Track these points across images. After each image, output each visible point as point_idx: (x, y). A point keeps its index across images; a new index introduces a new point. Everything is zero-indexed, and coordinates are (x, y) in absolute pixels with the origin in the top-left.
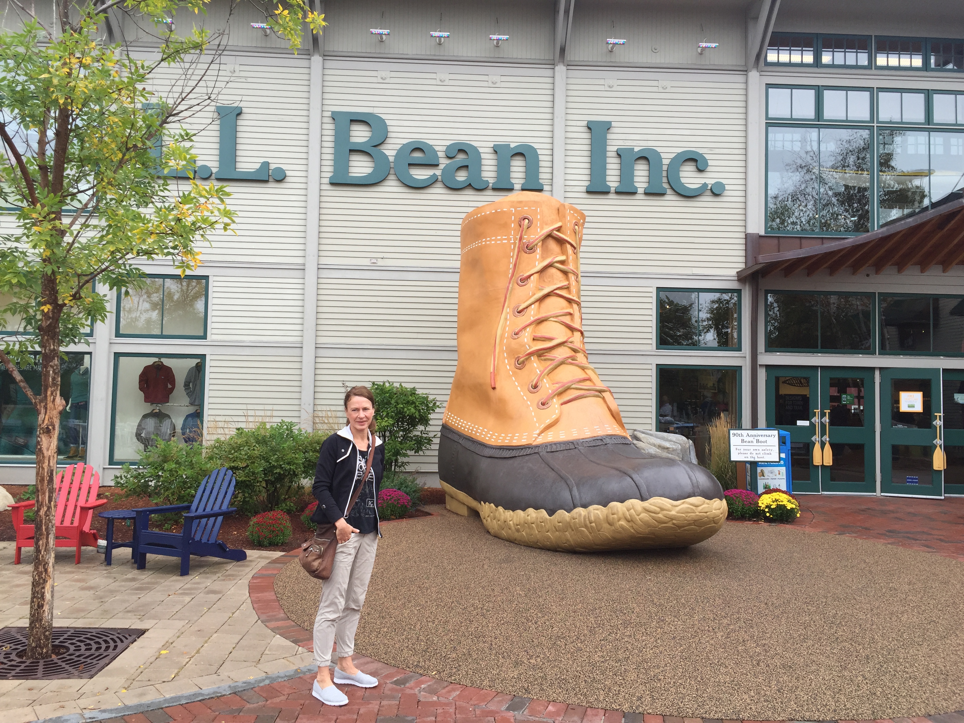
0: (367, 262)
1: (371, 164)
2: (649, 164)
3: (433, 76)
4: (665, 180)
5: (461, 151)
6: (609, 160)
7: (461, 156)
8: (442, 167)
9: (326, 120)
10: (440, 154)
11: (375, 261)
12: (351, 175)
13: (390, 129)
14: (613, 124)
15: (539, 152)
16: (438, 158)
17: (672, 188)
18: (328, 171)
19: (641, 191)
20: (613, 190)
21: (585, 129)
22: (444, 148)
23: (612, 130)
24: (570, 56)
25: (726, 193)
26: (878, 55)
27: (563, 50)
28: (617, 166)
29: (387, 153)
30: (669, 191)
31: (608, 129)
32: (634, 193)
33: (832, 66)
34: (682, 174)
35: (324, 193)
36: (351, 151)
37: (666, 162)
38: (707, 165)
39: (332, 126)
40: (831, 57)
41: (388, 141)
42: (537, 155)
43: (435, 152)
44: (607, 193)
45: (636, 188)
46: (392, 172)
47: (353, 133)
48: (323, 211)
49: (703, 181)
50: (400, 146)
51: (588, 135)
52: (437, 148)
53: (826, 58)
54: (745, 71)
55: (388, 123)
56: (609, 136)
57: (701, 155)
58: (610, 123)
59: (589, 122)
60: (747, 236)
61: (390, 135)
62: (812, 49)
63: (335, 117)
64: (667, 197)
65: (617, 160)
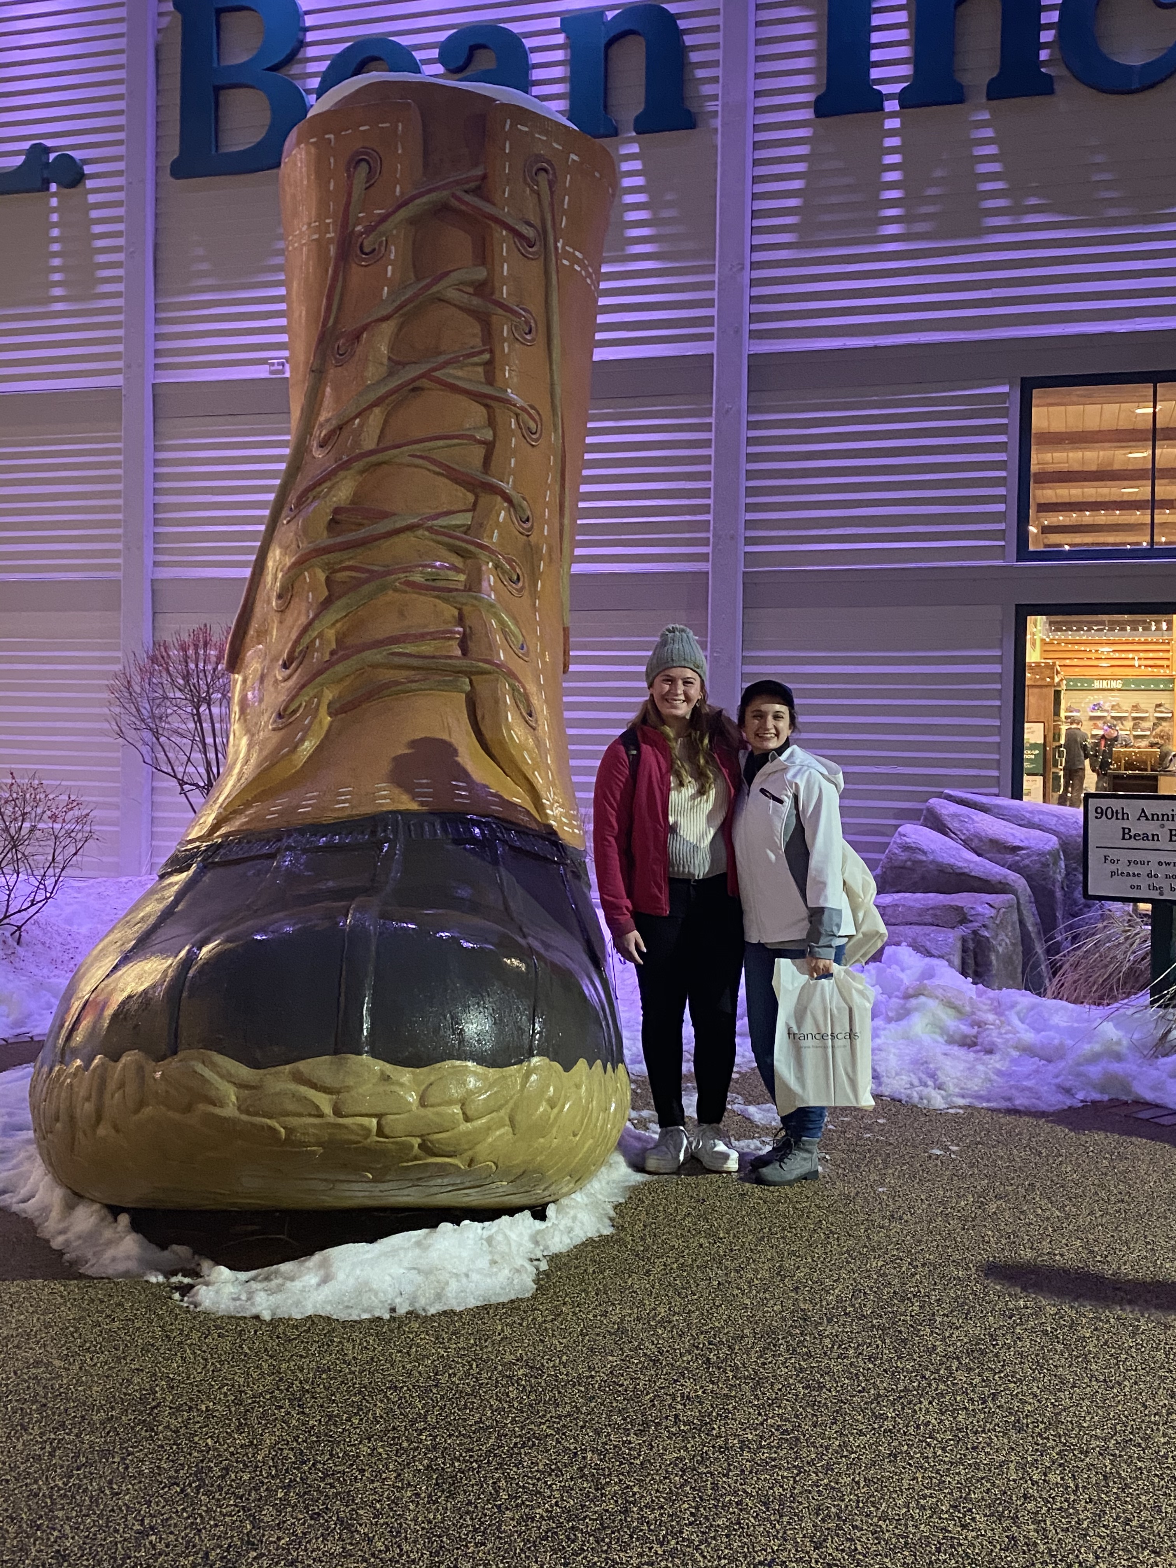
0: (262, 371)
4: (1047, 53)
5: (478, 48)
6: (878, 19)
7: (481, 66)
9: (164, 22)
11: (279, 368)
12: (224, 150)
13: (308, 21)
15: (683, 24)
17: (1079, 75)
19: (977, 89)
20: (891, 104)
22: (436, 53)
28: (904, 33)
29: (302, 84)
30: (1063, 77)
34: (1102, 27)
36: (221, 87)
41: (304, 52)
42: (679, 33)
43: (415, 65)
45: (963, 87)
49: (1169, 41)
50: (328, 62)
52: (420, 54)
61: (307, 37)
64: (1056, 96)
65: (902, 16)
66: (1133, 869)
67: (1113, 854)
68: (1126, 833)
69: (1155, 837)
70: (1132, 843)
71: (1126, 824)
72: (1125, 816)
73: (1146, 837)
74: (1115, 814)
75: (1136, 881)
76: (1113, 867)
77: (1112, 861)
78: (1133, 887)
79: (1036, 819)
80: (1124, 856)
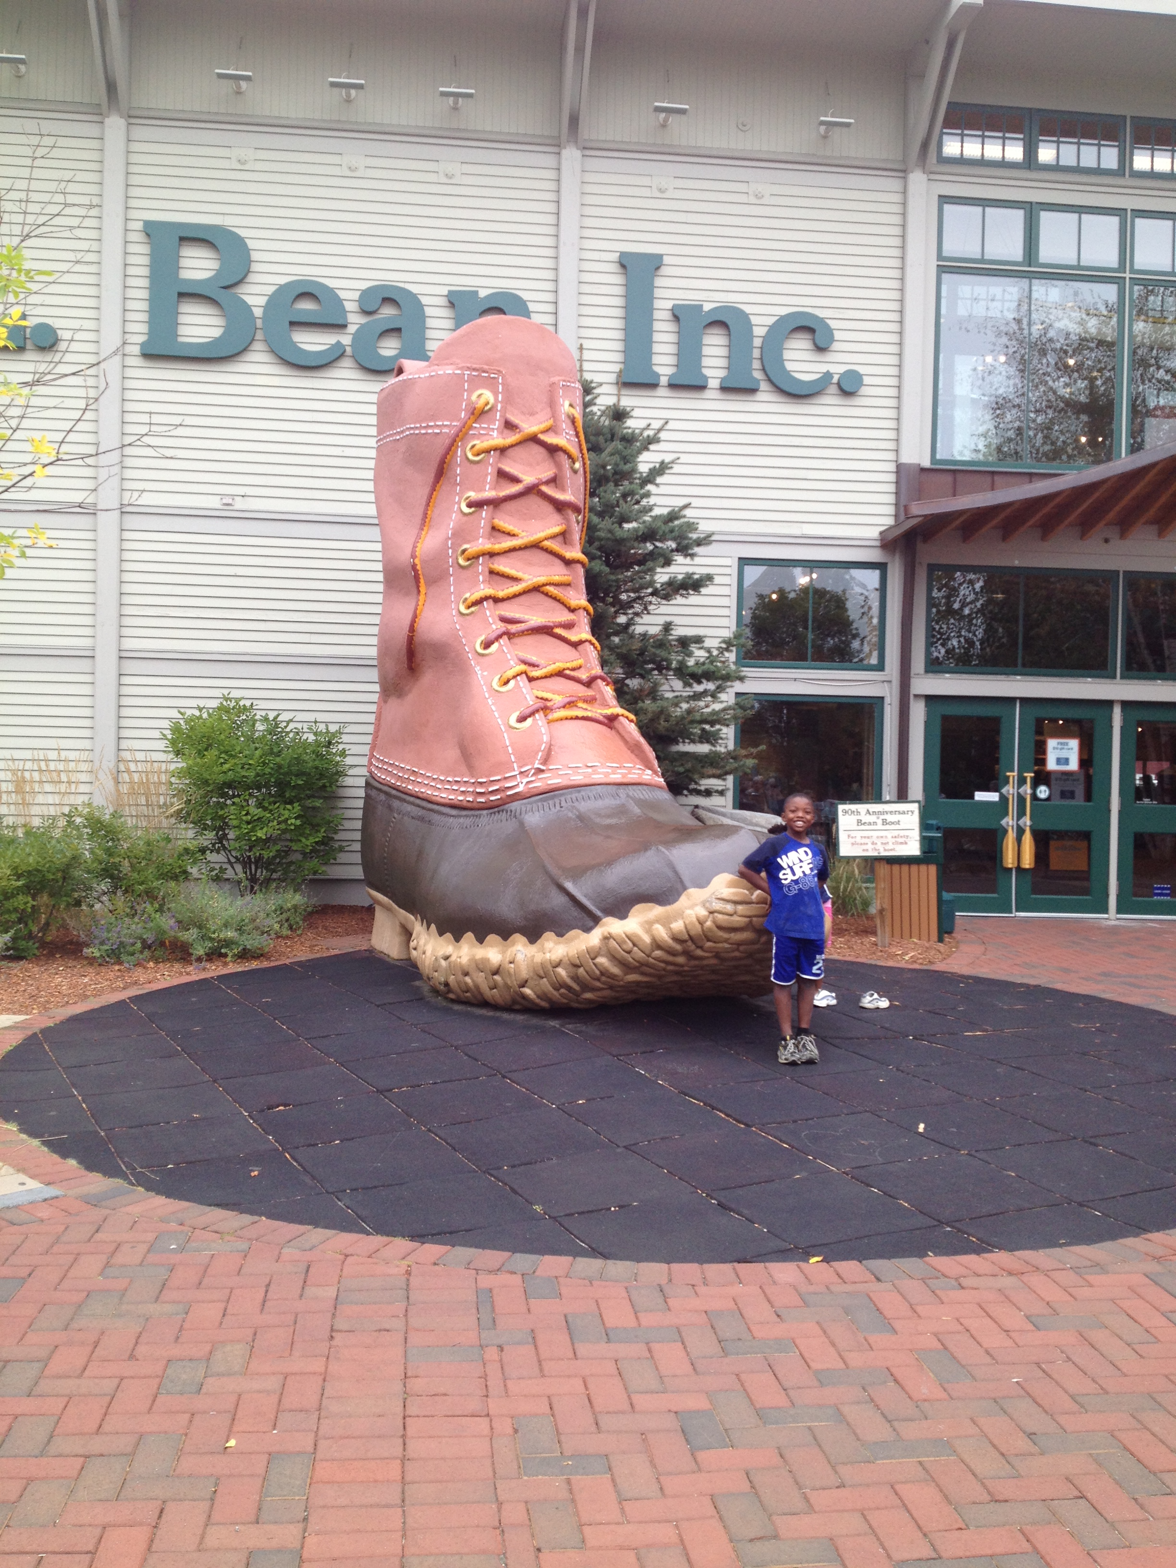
0: (214, 502)
1: (219, 321)
2: (729, 335)
3: (336, 159)
4: (756, 364)
5: (387, 300)
6: (657, 326)
7: (388, 311)
8: (352, 329)
9: (133, 237)
10: (350, 306)
11: (230, 501)
12: (181, 339)
13: (254, 256)
14: (666, 260)
15: (532, 307)
16: (344, 312)
17: (770, 380)
18: (139, 332)
19: (714, 383)
20: (664, 381)
21: (615, 268)
22: (356, 295)
23: (664, 270)
24: (586, 131)
25: (864, 390)
26: (1136, 151)
27: (574, 121)
28: (673, 338)
29: (250, 300)
30: (764, 386)
31: (658, 268)
32: (702, 388)
33: (1055, 167)
34: (787, 355)
35: (129, 373)
36: (181, 295)
37: (759, 332)
38: (831, 339)
39: (145, 249)
40: (1055, 152)
41: (252, 278)
42: (528, 312)
43: (339, 302)
44: (654, 386)
45: (706, 378)
46: (259, 335)
47: (184, 263)
48: (129, 406)
49: (824, 368)
50: (274, 288)
51: (619, 279)
52: (342, 295)
53: (1046, 154)
54: (903, 172)
55: (251, 244)
56: (658, 282)
57: (822, 321)
58: (660, 256)
59: (623, 254)
60: (900, 469)
61: (255, 267)
62: (1021, 136)
63: (151, 230)
64: (760, 396)
65: (671, 327)
66: (864, 841)
67: (853, 834)
68: (859, 822)
69: (875, 823)
70: (863, 827)
71: (859, 817)
72: (858, 813)
73: (870, 824)
74: (853, 812)
75: (865, 847)
76: (853, 840)
77: (855, 837)
78: (864, 850)
80: (859, 834)
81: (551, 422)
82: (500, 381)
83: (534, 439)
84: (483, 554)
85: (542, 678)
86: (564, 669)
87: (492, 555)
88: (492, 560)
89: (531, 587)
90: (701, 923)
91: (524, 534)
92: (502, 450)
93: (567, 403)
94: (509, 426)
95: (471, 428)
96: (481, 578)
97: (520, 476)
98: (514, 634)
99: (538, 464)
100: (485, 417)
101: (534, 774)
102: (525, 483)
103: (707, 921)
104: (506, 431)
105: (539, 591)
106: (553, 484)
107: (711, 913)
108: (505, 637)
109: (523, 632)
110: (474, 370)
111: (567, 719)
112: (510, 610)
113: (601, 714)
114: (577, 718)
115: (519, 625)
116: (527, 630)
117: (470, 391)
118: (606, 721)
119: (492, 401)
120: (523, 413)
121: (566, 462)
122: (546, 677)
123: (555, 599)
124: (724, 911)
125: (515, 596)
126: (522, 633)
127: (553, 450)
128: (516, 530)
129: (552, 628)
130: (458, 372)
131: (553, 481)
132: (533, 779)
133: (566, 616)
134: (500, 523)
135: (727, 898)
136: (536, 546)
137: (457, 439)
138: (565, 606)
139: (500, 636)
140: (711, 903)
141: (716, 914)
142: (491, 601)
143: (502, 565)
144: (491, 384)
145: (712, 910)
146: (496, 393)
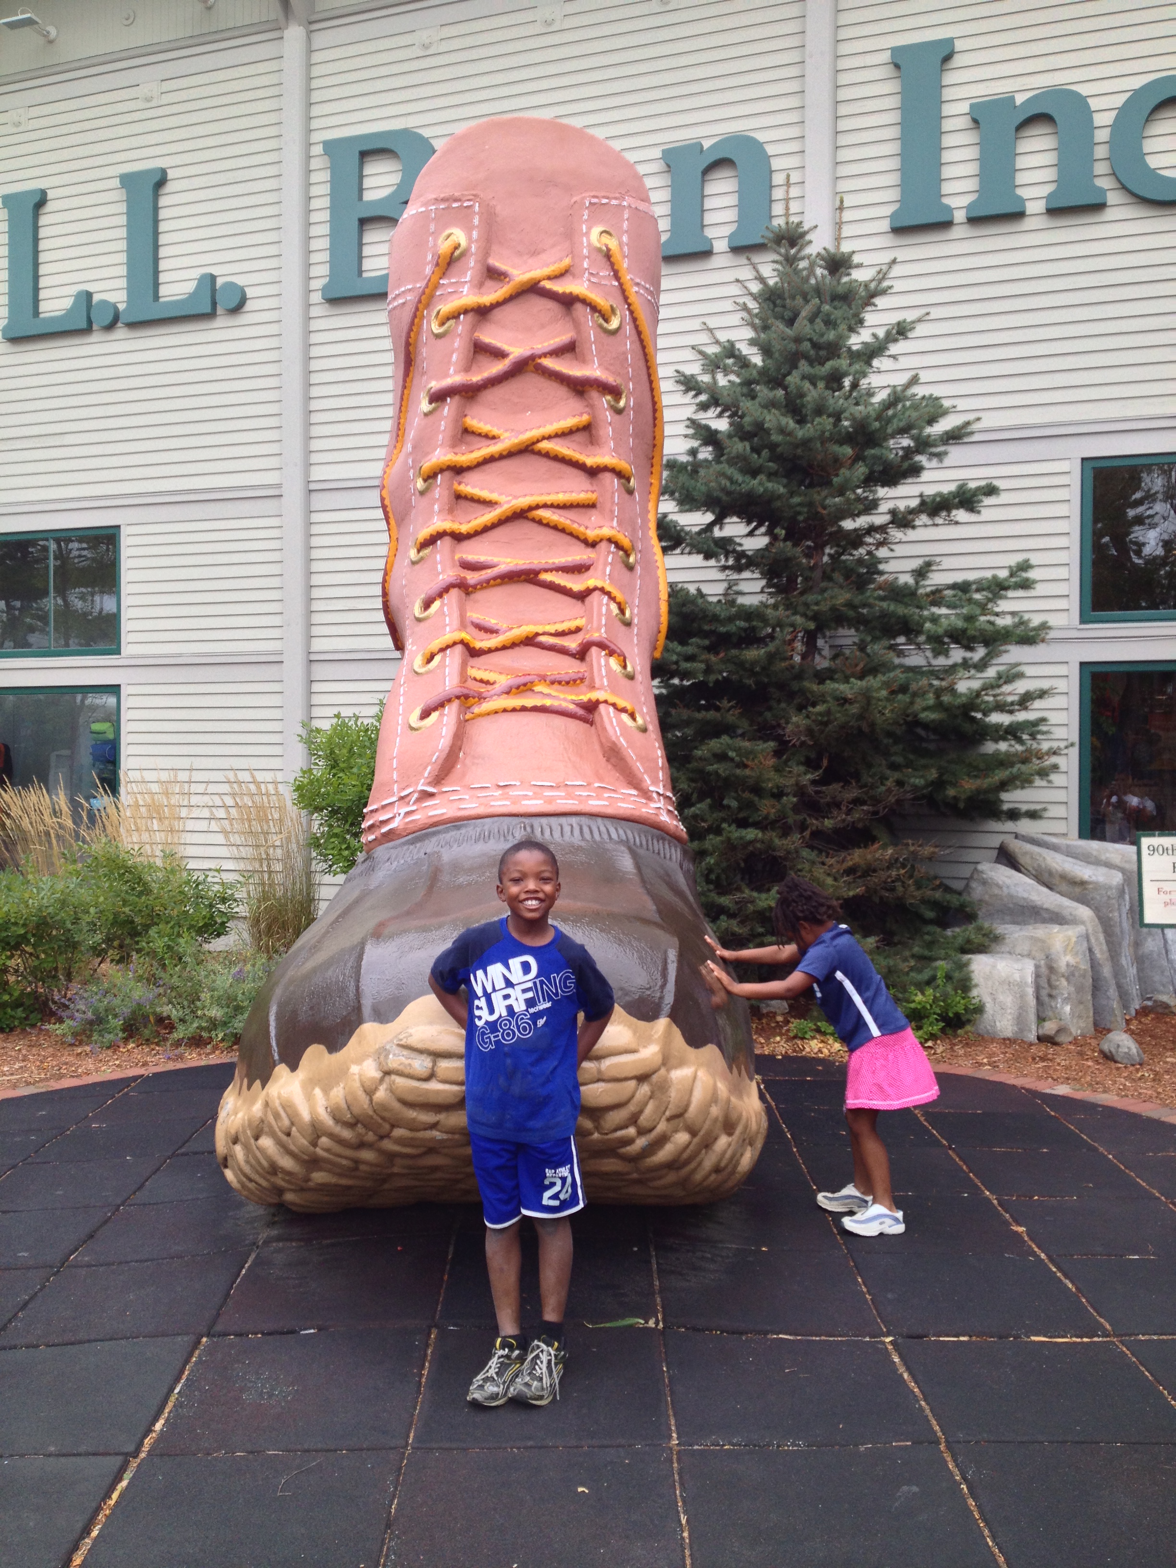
2: (1058, 133)
3: (530, 16)
4: (1102, 168)
6: (948, 140)
9: (315, 163)
12: (366, 275)
14: (961, 45)
15: (770, 150)
17: (1124, 187)
18: (321, 276)
19: (1035, 207)
20: (960, 216)
21: (889, 71)
23: (957, 61)
30: (1115, 198)
31: (947, 59)
32: (1018, 215)
34: (1150, 146)
35: (314, 325)
36: (365, 221)
37: (1104, 119)
39: (326, 176)
42: (766, 159)
44: (946, 225)
45: (1022, 201)
47: (367, 182)
51: (893, 86)
55: (434, 144)
56: (949, 78)
58: (950, 42)
59: (897, 51)
63: (333, 151)
64: (1108, 214)
65: (971, 137)
67: (1166, 886)
74: (1165, 850)
76: (1167, 898)
77: (1165, 893)
79: (1103, 858)
81: (567, 261)
82: (477, 208)
83: (533, 289)
84: (442, 471)
85: (497, 649)
86: (537, 634)
87: (458, 470)
88: (459, 478)
89: (509, 514)
90: (370, 1093)
91: (507, 434)
92: (482, 312)
93: (596, 231)
94: (494, 275)
95: (437, 286)
96: (436, 507)
97: (506, 347)
98: (475, 587)
99: (542, 326)
100: (455, 268)
101: (418, 800)
102: (511, 357)
103: (376, 1089)
104: (489, 284)
105: (527, 518)
106: (568, 356)
107: (387, 1073)
108: (454, 593)
109: (488, 582)
110: (443, 200)
111: (505, 710)
112: (474, 552)
113: (573, 702)
114: (524, 709)
115: (484, 572)
116: (495, 579)
117: (436, 234)
118: (581, 712)
119: (464, 243)
120: (519, 254)
121: (589, 321)
122: (504, 648)
123: (555, 528)
124: (407, 1071)
125: (486, 529)
126: (487, 584)
127: (568, 302)
128: (495, 431)
129: (537, 573)
130: (423, 209)
131: (569, 349)
132: (414, 808)
133: (578, 555)
134: (473, 422)
135: (419, 1046)
136: (527, 450)
137: (421, 306)
138: (577, 538)
139: (446, 590)
140: (387, 1056)
141: (393, 1077)
142: (447, 540)
143: (471, 486)
144: (462, 217)
145: (386, 1068)
146: (468, 230)
